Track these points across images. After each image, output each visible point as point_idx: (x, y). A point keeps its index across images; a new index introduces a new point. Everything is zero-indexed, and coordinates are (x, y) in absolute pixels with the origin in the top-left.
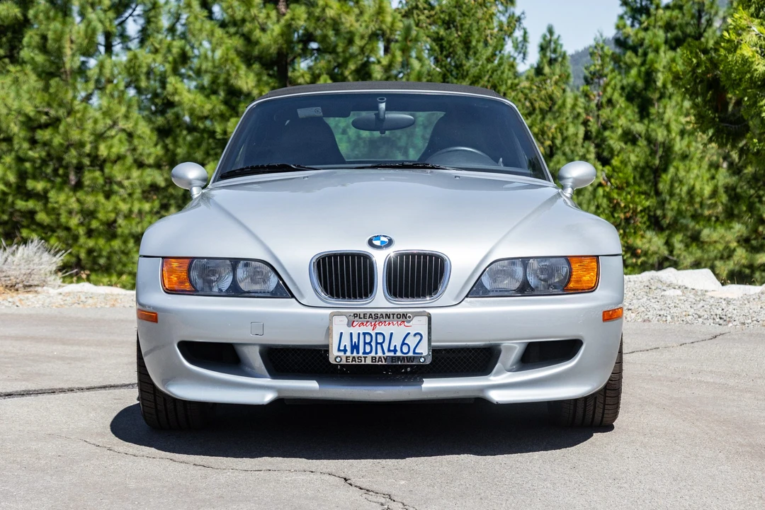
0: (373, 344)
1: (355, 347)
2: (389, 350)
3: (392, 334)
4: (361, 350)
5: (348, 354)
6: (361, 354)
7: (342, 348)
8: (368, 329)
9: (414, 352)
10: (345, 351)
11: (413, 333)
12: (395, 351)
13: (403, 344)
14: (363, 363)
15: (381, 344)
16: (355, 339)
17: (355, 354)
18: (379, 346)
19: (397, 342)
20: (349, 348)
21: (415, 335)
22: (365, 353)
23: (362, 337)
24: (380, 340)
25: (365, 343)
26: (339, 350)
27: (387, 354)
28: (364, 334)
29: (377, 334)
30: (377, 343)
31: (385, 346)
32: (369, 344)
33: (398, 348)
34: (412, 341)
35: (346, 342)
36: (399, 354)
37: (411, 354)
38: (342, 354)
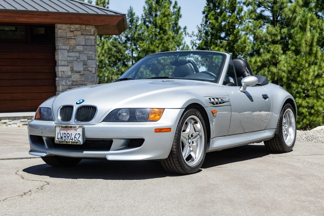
0: (66, 137)
1: (62, 138)
2: (71, 139)
3: (71, 133)
4: (63, 139)
5: (60, 140)
6: (63, 140)
7: (58, 138)
8: (65, 132)
9: (78, 140)
10: (59, 139)
11: (78, 133)
12: (72, 140)
13: (75, 137)
14: (63, 143)
15: (69, 137)
16: (62, 135)
17: (62, 140)
18: (68, 138)
19: (73, 137)
20: (60, 138)
21: (78, 134)
22: (64, 140)
23: (63, 134)
24: (68, 136)
25: (64, 137)
26: (58, 139)
27: (70, 141)
28: (64, 133)
29: (67, 133)
30: (68, 137)
31: (70, 138)
32: (65, 137)
33: (73, 139)
34: (77, 136)
35: (59, 136)
36: (73, 141)
37: (77, 141)
38: (58, 140)
